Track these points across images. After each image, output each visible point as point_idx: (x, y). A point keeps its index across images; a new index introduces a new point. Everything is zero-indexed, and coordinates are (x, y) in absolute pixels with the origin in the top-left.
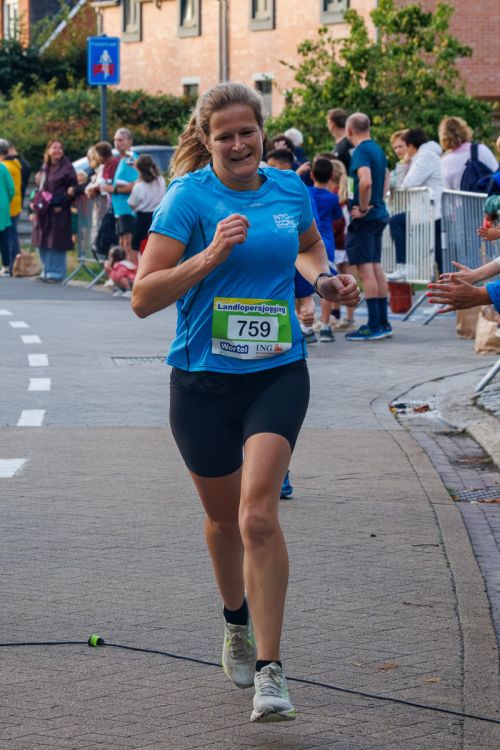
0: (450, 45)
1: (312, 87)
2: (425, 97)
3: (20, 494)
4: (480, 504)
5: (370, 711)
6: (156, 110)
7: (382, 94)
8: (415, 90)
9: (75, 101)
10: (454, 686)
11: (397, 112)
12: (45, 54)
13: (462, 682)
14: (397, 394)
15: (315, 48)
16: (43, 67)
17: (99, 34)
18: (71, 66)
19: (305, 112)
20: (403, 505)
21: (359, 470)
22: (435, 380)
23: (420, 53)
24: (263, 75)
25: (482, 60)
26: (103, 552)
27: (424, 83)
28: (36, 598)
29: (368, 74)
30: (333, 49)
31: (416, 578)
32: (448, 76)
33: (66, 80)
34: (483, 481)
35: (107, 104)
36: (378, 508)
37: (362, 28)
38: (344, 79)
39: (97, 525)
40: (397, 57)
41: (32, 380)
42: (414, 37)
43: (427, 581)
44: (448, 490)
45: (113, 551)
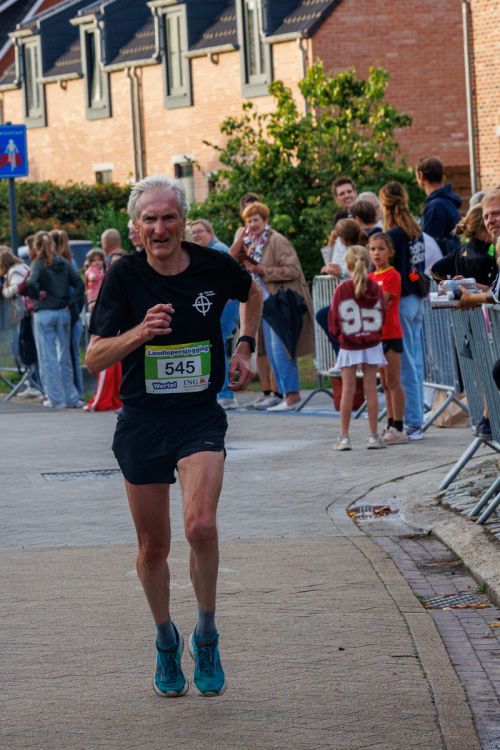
0: (387, 115)
1: (239, 169)
2: (362, 173)
4: (454, 611)
6: (67, 201)
7: (315, 172)
8: (351, 166)
14: (355, 496)
15: (239, 126)
19: (233, 196)
21: (321, 582)
22: (394, 480)
23: (354, 125)
24: (185, 157)
25: (423, 129)
26: (55, 681)
27: (361, 159)
29: (299, 150)
30: (260, 125)
31: (392, 691)
32: (387, 148)
34: (454, 586)
35: (14, 198)
36: (344, 620)
37: (290, 101)
38: (273, 158)
39: (46, 653)
40: (331, 131)
42: (347, 108)
43: (404, 693)
44: (418, 597)
45: (66, 679)
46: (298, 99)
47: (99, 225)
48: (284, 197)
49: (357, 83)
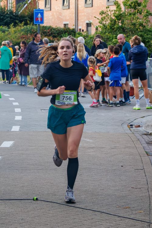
0: (147, 12)
1: (104, 25)
2: (139, 28)
3: (12, 153)
5: (121, 221)
6: (55, 32)
7: (126, 27)
8: (136, 26)
9: (30, 29)
10: (147, 214)
11: (130, 33)
12: (20, 14)
13: (150, 212)
14: (130, 122)
15: (105, 13)
16: (20, 18)
17: (37, 9)
18: (28, 18)
19: (102, 33)
20: (132, 157)
21: (118, 146)
22: (142, 117)
23: (138, 15)
24: (89, 21)
26: (38, 171)
27: (139, 24)
28: (17, 185)
29: (121, 21)
30: (111, 13)
31: (136, 180)
32: (147, 22)
33: (27, 23)
35: (40, 30)
36: (124, 157)
37: (120, 7)
38: (114, 23)
39: (36, 162)
40: (131, 16)
41: (16, 116)
42: (136, 10)
43: (139, 180)
44: (146, 152)
45: (41, 170)
46: (123, 8)
49: (139, 3)
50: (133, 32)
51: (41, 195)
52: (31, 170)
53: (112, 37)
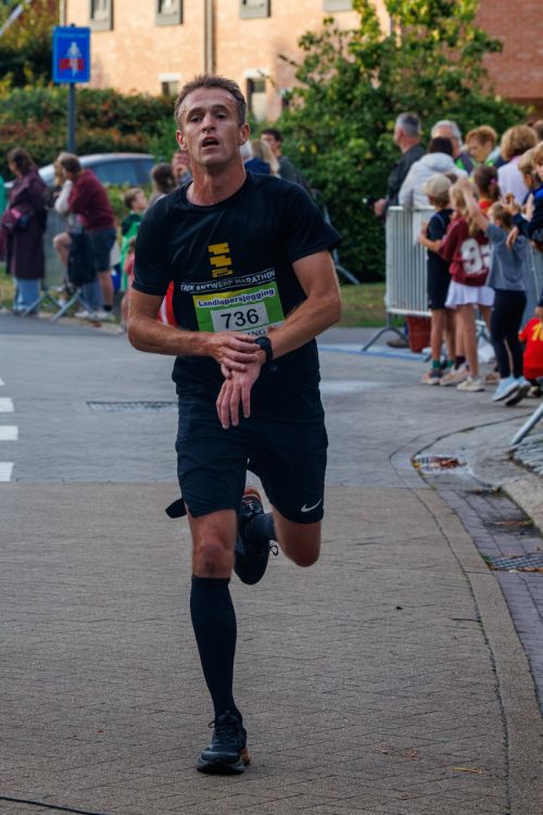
0: (476, 38)
1: (316, 87)
2: (448, 99)
4: (521, 574)
5: (404, 803)
6: (129, 111)
7: (397, 95)
8: (435, 91)
9: (34, 100)
10: (497, 776)
13: (507, 771)
14: (421, 447)
15: (319, 42)
17: (62, 24)
18: (30, 58)
19: (308, 116)
21: (380, 534)
22: (464, 431)
23: (441, 48)
24: (259, 72)
25: (515, 56)
26: (90, 625)
27: (447, 84)
28: (18, 676)
29: (381, 72)
30: (340, 41)
31: (450, 656)
32: (475, 75)
33: (24, 76)
34: (523, 547)
35: (74, 105)
36: (403, 576)
37: (374, 18)
38: (352, 79)
39: (82, 595)
40: (415, 53)
42: (434, 29)
43: (463, 659)
44: (483, 557)
45: (102, 623)
46: (383, 17)
47: (163, 139)
48: (362, 120)
49: (446, 4)
50: (425, 113)
51: (108, 712)
52: (65, 623)
53: (345, 131)
